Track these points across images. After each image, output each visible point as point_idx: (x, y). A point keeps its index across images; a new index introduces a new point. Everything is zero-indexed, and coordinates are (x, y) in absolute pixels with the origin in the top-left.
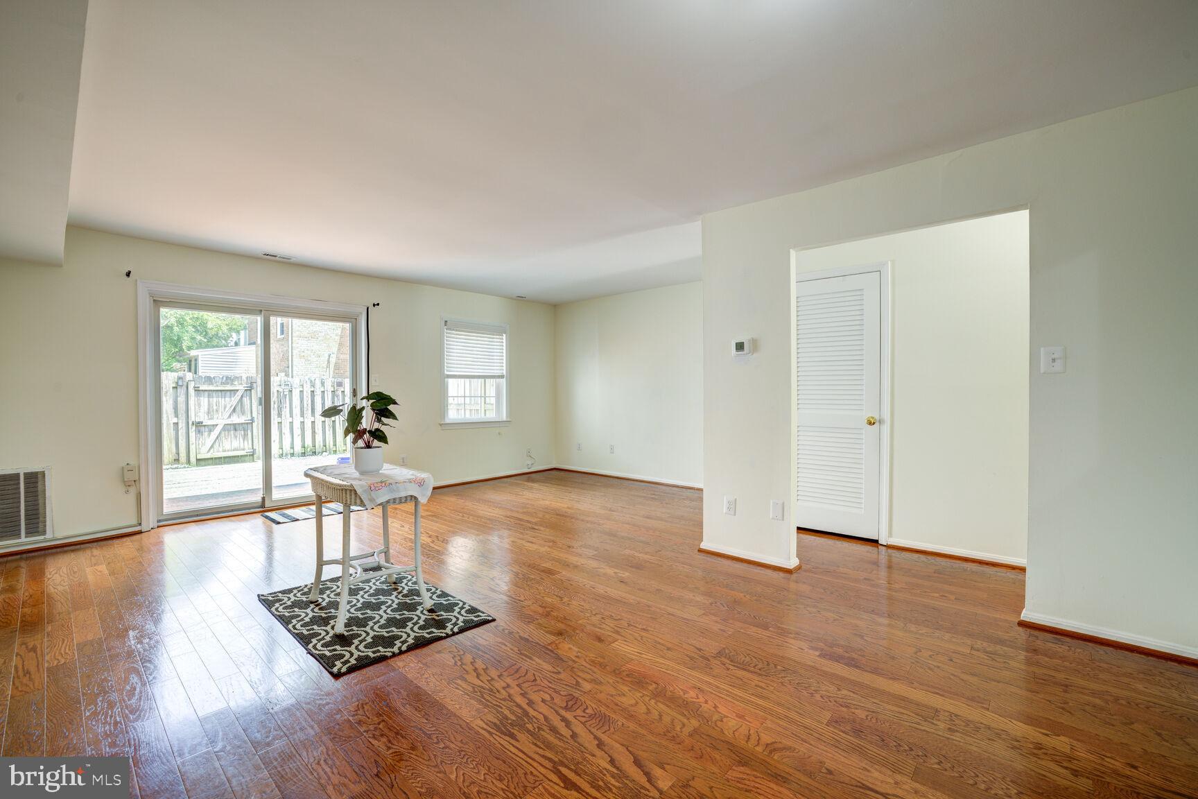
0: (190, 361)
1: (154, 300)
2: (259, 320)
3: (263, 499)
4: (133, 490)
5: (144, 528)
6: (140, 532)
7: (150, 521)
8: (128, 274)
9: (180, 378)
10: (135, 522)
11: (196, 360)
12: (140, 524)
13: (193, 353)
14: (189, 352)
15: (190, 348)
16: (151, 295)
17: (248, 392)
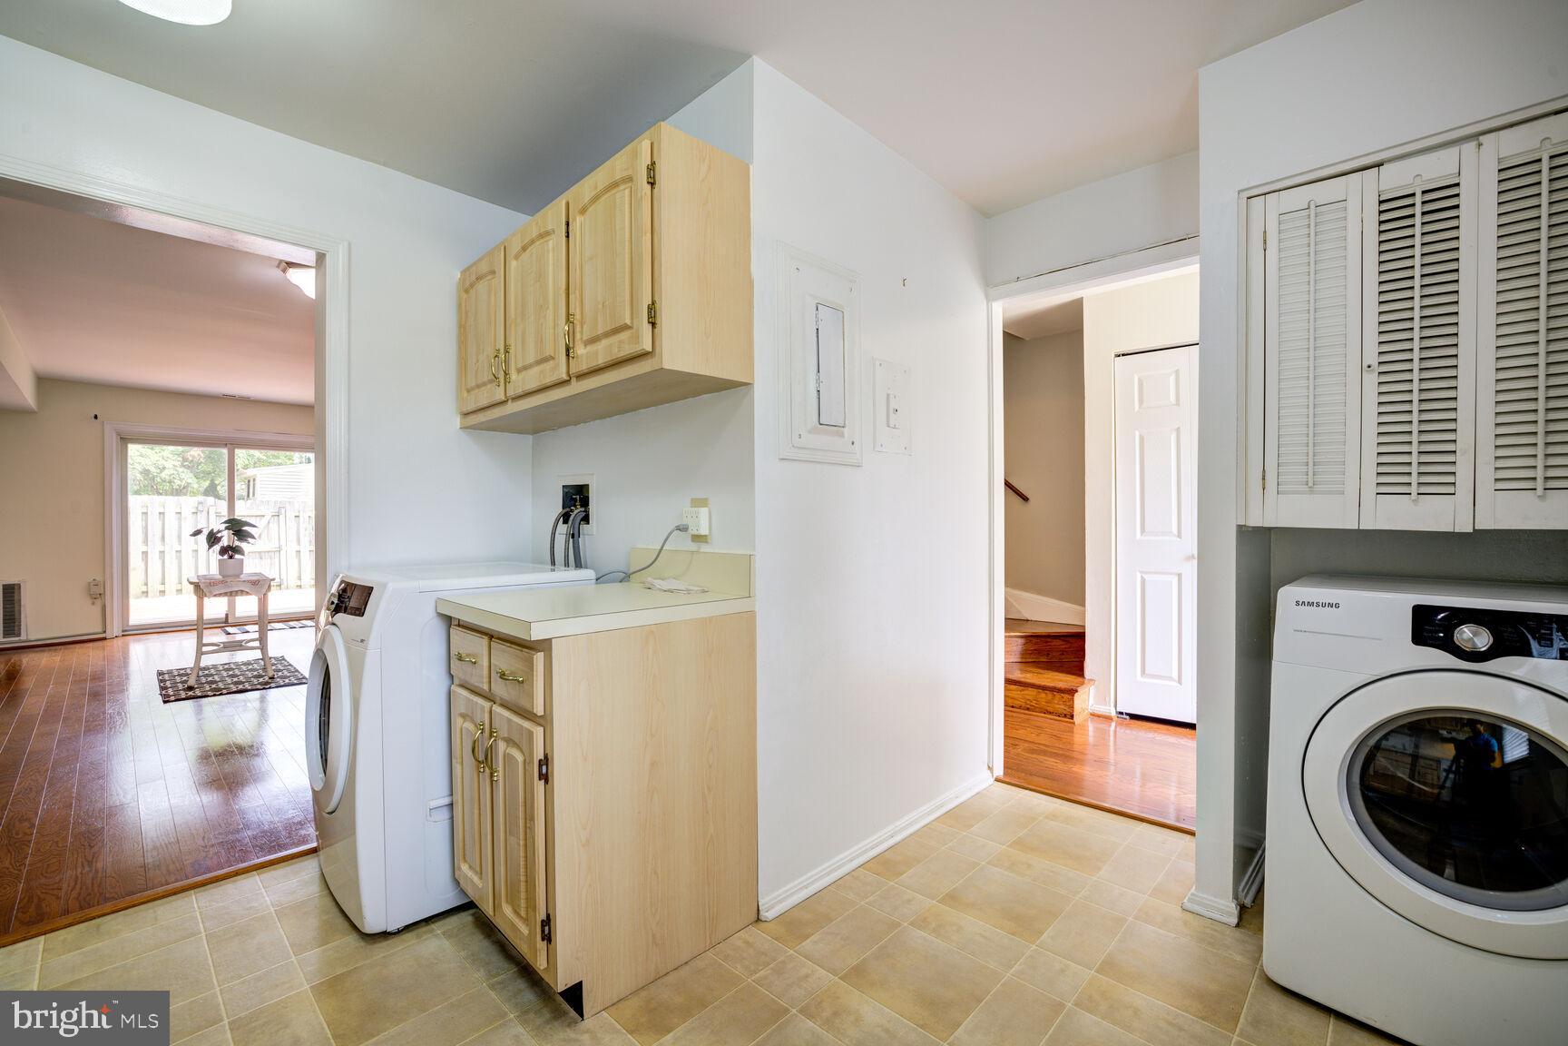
0: (249, 481)
1: (121, 438)
2: (225, 451)
3: (227, 615)
4: (98, 602)
5: (108, 635)
6: (105, 639)
7: (115, 629)
8: (96, 417)
9: (200, 503)
10: (100, 630)
11: (254, 480)
12: (105, 632)
13: (250, 472)
14: (245, 471)
15: (246, 467)
16: (118, 434)
17: (276, 518)
